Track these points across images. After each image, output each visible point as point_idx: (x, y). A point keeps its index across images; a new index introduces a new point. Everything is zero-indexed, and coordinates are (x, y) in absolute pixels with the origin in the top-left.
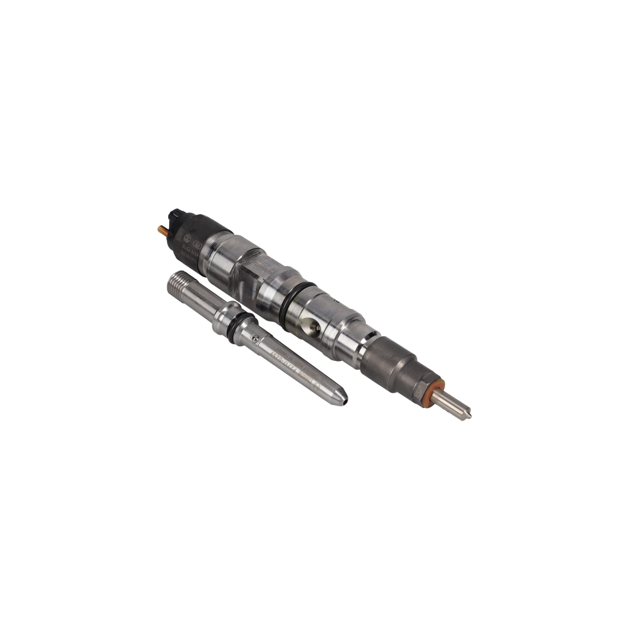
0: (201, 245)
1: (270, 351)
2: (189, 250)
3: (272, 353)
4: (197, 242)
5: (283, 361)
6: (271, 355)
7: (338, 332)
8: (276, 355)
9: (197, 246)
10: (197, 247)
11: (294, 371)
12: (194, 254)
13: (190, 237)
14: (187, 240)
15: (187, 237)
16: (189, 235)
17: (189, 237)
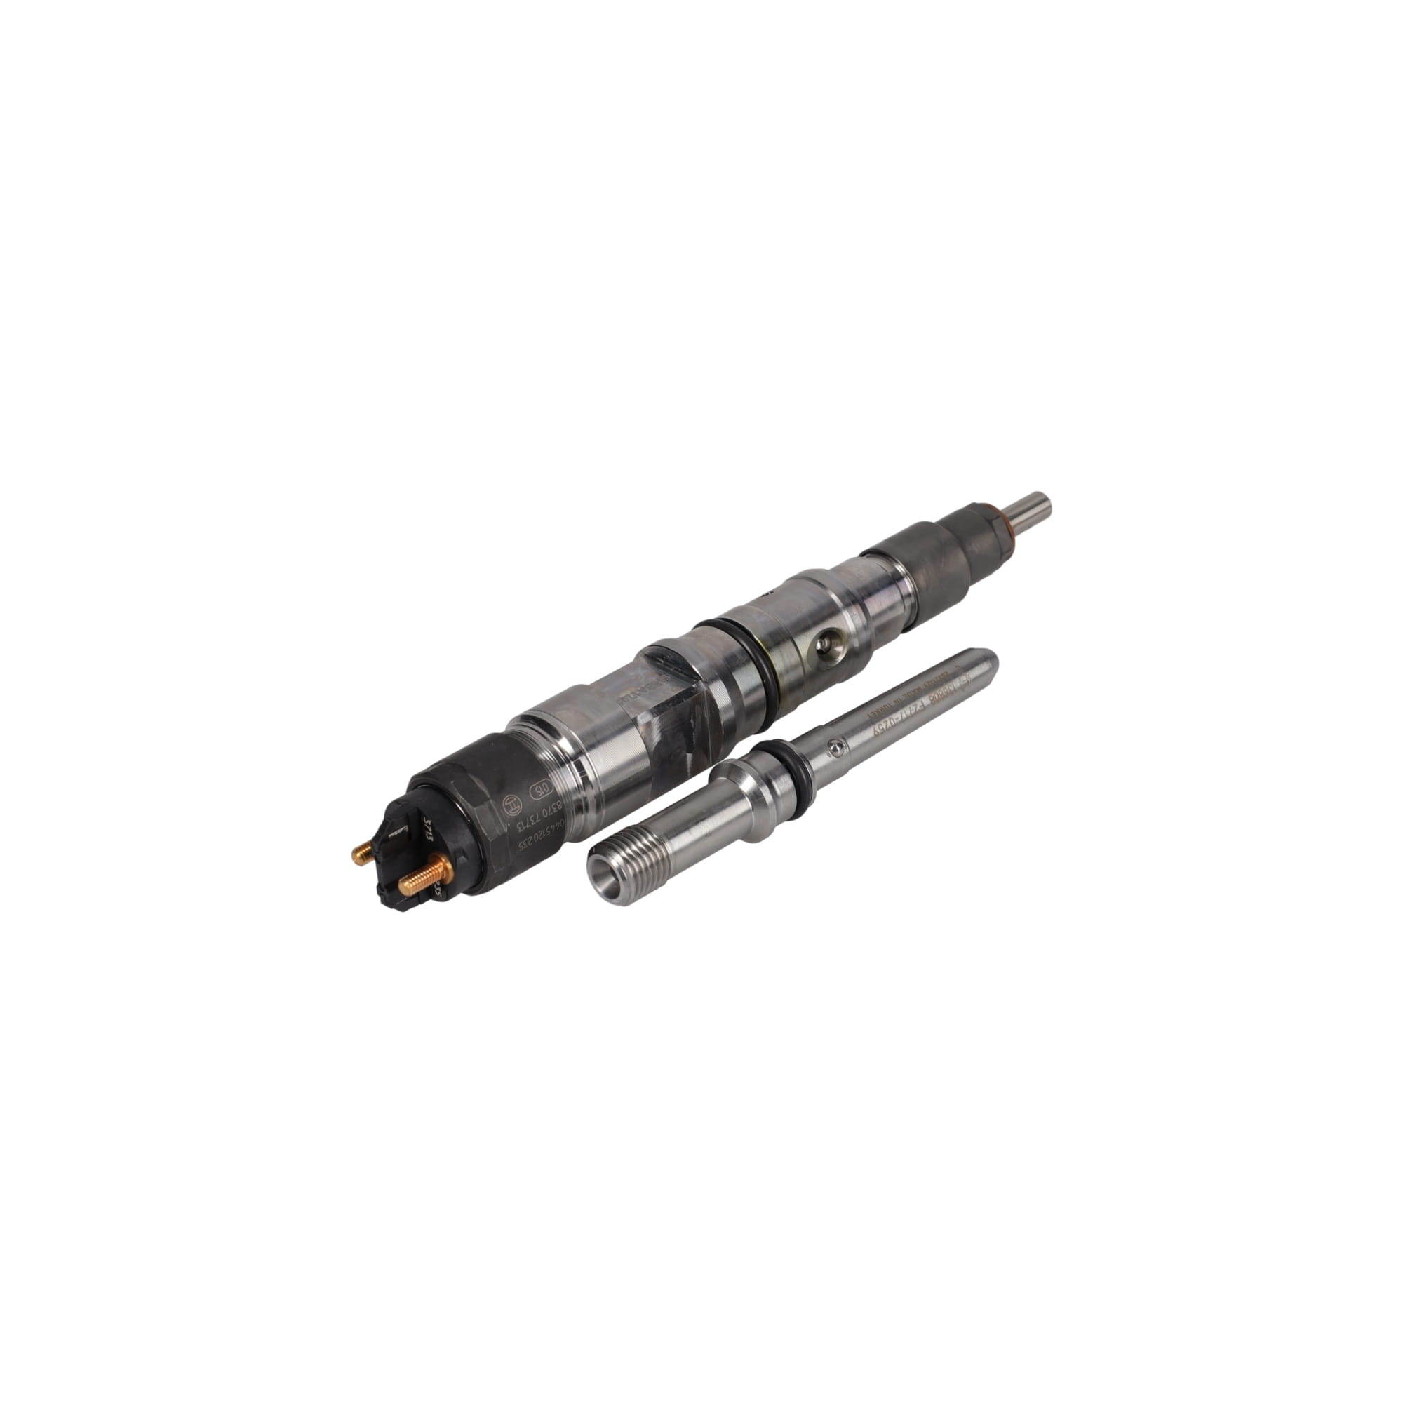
0: (545, 781)
1: (868, 734)
2: (535, 821)
3: (875, 731)
4: (533, 789)
5: (898, 718)
6: (876, 736)
7: (860, 604)
8: (881, 725)
9: (542, 794)
10: (545, 793)
11: (924, 708)
12: (552, 811)
13: (515, 798)
14: (516, 808)
15: (508, 805)
16: (506, 798)
17: (511, 799)
